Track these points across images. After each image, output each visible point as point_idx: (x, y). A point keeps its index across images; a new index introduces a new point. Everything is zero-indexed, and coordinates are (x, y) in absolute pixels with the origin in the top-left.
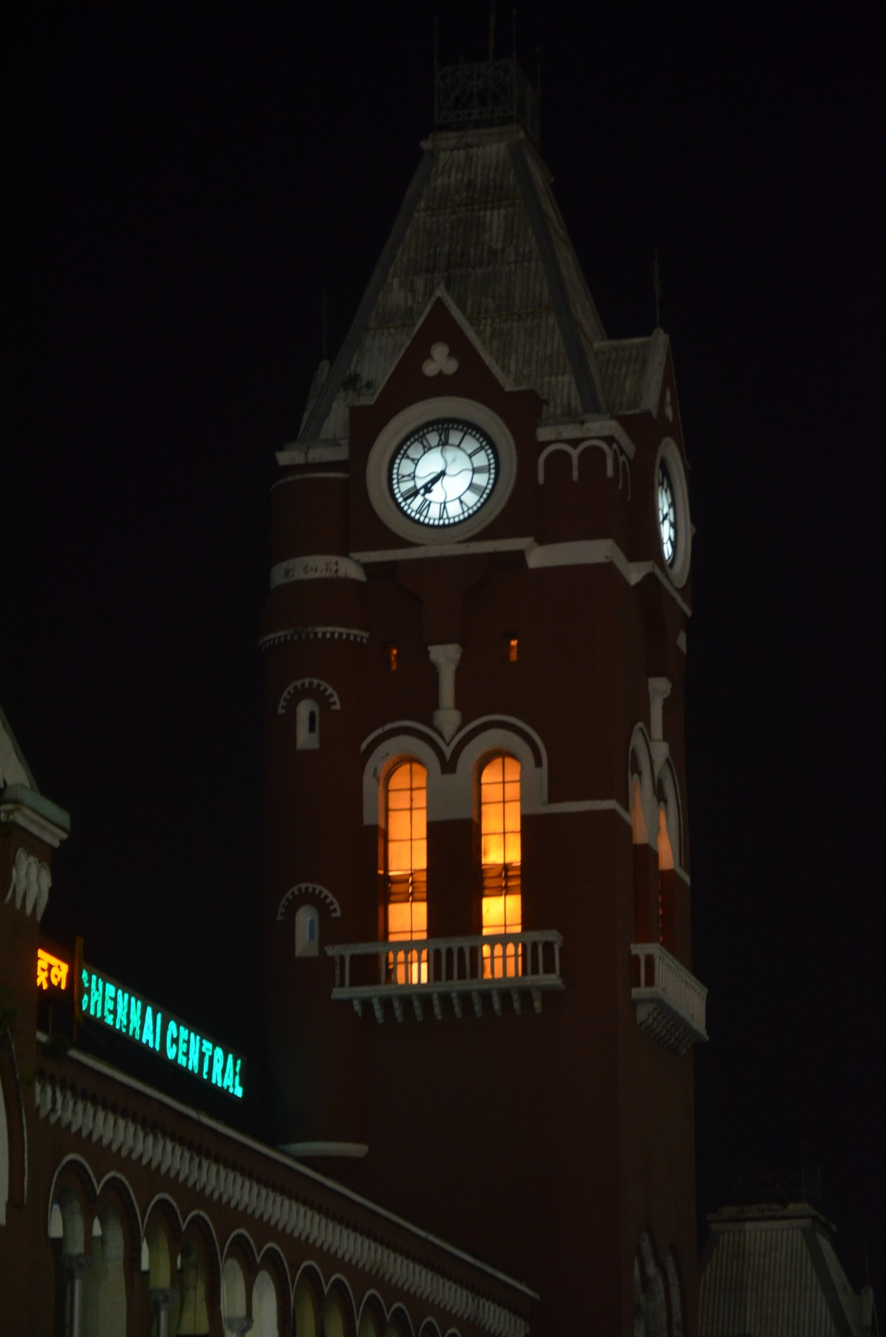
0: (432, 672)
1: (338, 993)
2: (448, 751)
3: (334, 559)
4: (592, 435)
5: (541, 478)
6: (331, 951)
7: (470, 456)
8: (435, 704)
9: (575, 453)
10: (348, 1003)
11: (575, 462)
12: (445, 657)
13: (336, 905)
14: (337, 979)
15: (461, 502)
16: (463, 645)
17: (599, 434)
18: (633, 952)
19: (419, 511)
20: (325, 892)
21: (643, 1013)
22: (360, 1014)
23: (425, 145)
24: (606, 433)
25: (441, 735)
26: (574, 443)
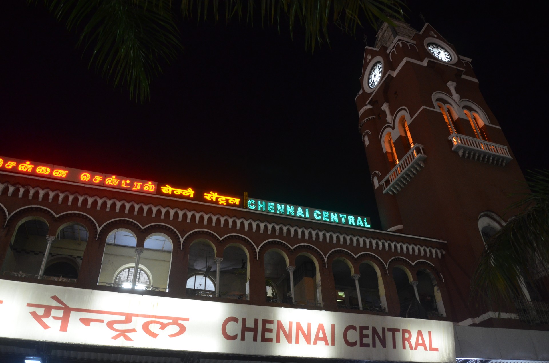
0: (384, 112)
1: (384, 192)
2: (392, 125)
3: (364, 107)
4: (395, 43)
5: (391, 60)
6: (381, 184)
7: (378, 68)
8: (386, 116)
9: (394, 49)
10: (387, 193)
11: (395, 51)
12: (385, 107)
13: (380, 173)
14: (384, 189)
15: (379, 77)
16: (387, 101)
17: (397, 41)
18: (449, 139)
19: (374, 86)
20: (377, 171)
21: (460, 153)
22: (392, 194)
23: (377, 36)
24: (397, 40)
25: (389, 123)
26: (393, 48)
